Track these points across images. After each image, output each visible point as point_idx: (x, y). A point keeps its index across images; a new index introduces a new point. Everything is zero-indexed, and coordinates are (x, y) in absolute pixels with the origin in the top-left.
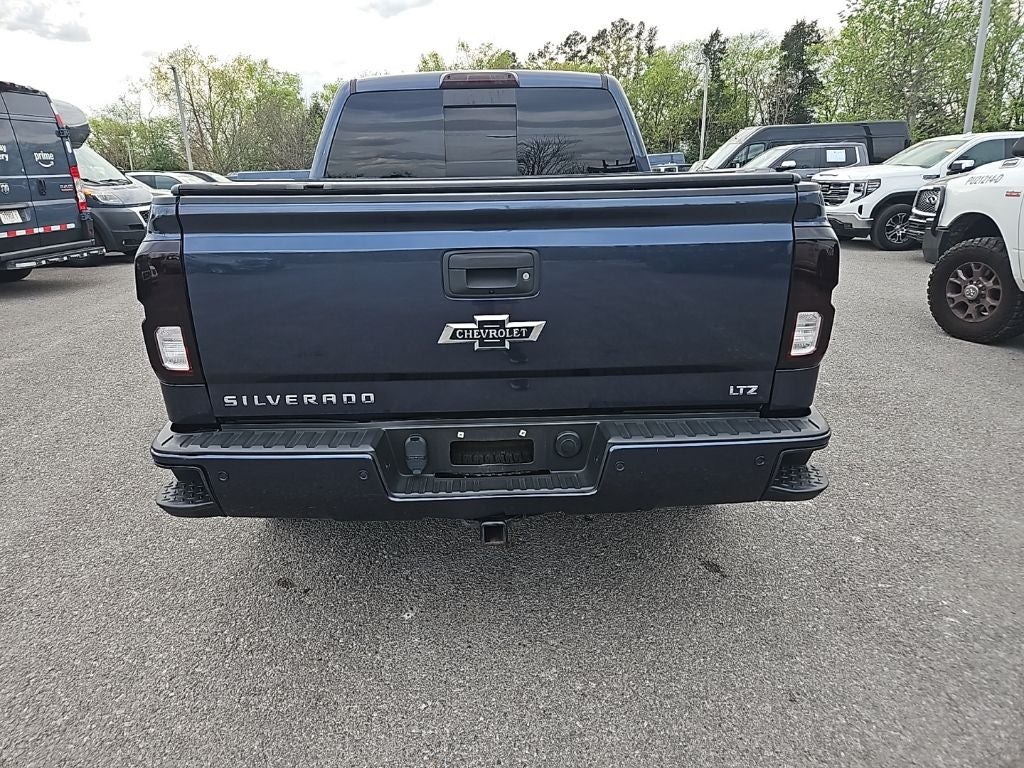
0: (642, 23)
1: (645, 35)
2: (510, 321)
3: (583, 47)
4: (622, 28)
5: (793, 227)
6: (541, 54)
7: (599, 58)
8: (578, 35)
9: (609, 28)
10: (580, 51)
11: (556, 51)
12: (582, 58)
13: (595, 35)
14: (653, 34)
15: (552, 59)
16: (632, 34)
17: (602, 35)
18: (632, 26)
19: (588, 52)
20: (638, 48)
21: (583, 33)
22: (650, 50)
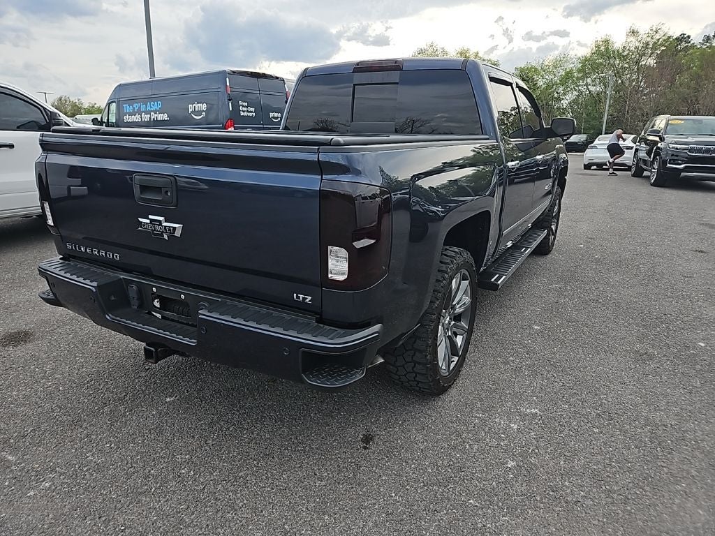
2: (166, 222)
5: (322, 179)
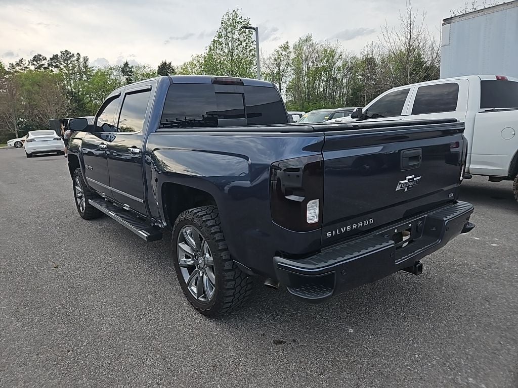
0: (78, 54)
1: (81, 60)
3: (45, 63)
4: (67, 55)
6: (18, 64)
7: (56, 69)
8: (40, 56)
9: (59, 54)
10: (44, 65)
11: (27, 63)
12: (45, 68)
13: (52, 57)
14: (86, 60)
15: (26, 68)
16: (75, 58)
17: (55, 57)
18: (73, 55)
19: (48, 66)
20: (79, 66)
21: (44, 55)
22: (86, 67)
